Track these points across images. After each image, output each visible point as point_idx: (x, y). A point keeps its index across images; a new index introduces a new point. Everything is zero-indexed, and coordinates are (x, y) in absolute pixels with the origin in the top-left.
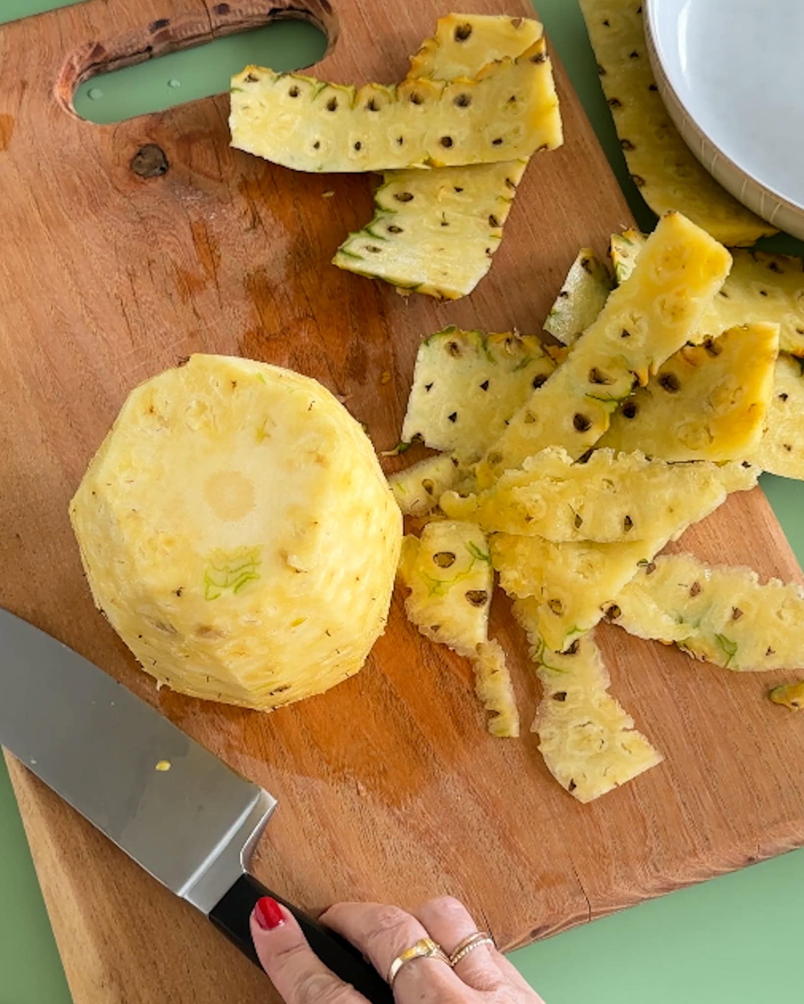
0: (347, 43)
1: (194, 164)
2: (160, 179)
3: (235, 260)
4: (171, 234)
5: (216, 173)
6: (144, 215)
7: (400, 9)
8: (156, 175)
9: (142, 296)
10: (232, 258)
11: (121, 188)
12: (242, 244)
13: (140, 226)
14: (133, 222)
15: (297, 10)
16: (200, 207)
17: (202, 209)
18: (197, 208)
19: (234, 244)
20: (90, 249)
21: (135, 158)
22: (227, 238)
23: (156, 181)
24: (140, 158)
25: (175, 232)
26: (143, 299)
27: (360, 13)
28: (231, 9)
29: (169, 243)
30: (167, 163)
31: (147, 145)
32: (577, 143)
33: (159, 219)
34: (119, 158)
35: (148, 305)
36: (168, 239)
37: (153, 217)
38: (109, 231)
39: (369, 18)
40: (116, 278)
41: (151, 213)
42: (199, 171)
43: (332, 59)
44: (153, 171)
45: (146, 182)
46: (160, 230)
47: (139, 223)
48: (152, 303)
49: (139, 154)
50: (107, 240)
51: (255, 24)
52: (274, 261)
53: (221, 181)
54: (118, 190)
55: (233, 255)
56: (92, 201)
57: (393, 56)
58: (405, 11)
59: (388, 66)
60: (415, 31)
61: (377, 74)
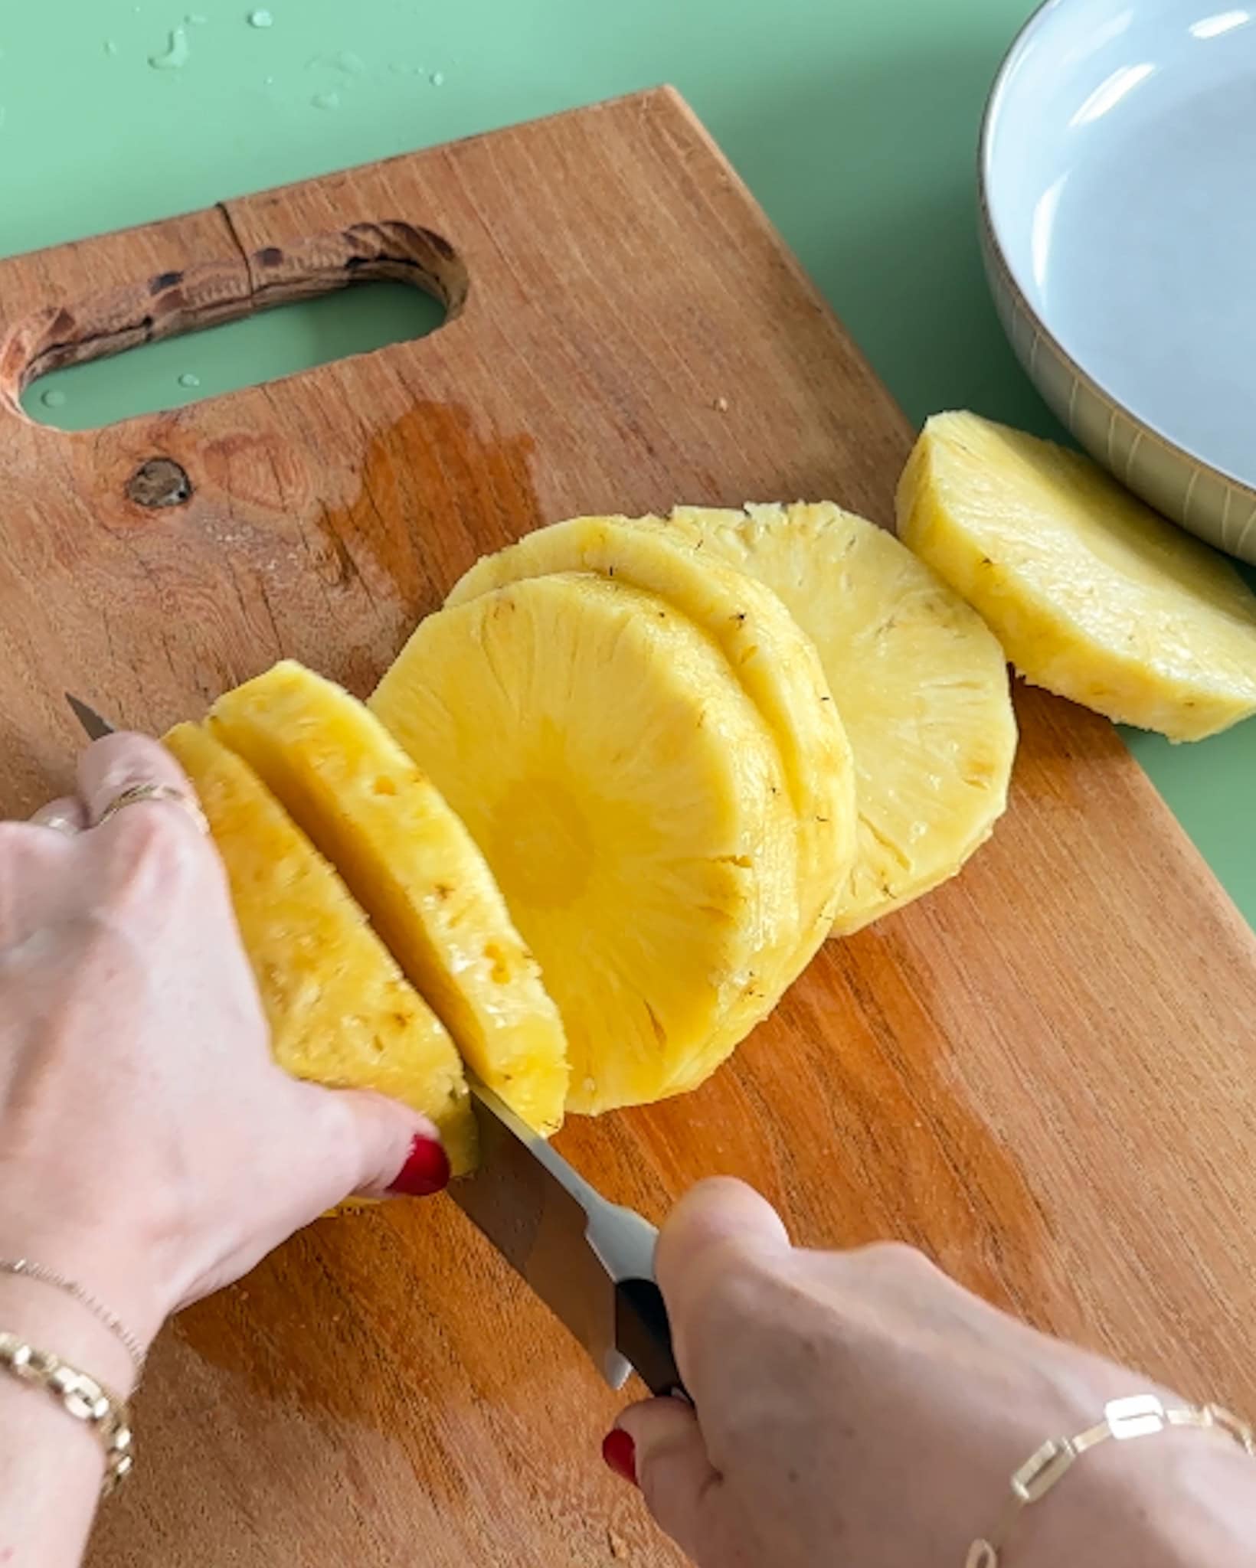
0: (483, 301)
1: (236, 485)
2: (178, 510)
3: (315, 631)
4: (201, 593)
5: (273, 498)
6: (152, 566)
7: (567, 248)
8: (170, 504)
9: (156, 692)
10: (309, 628)
11: (111, 525)
12: (326, 606)
13: (147, 582)
14: (134, 577)
15: (394, 259)
16: (250, 551)
17: (253, 555)
18: (245, 551)
19: (310, 608)
20: (61, 622)
21: (134, 479)
22: (301, 599)
23: (172, 512)
24: (142, 479)
25: (208, 591)
26: (157, 698)
27: (502, 258)
28: (285, 257)
29: (199, 608)
30: (188, 484)
31: (156, 459)
32: (887, 440)
33: (180, 572)
34: (105, 480)
35: (165, 707)
36: (197, 601)
37: (170, 568)
38: (92, 593)
39: (517, 263)
40: (109, 665)
41: (165, 562)
42: (244, 495)
43: (460, 324)
44: (166, 498)
45: (154, 514)
46: (183, 589)
47: (146, 577)
48: (173, 704)
49: (142, 472)
50: (89, 606)
51: (321, 285)
52: (383, 631)
53: (284, 509)
54: (106, 528)
55: (310, 624)
56: (62, 547)
57: (562, 318)
58: (576, 252)
59: (556, 333)
60: (596, 282)
61: (536, 343)
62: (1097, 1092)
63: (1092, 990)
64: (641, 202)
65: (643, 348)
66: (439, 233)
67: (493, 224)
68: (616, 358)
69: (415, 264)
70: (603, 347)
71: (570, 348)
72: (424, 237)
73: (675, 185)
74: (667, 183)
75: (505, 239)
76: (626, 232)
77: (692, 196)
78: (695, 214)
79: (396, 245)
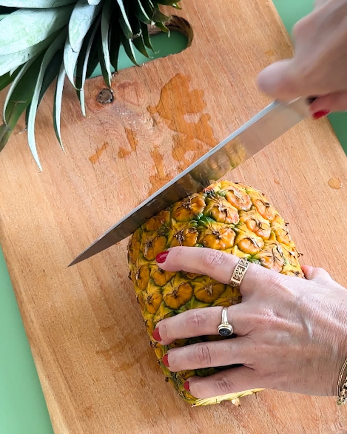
0: (197, 42)
1: (126, 98)
2: (110, 105)
3: (145, 142)
4: (115, 130)
5: (136, 102)
6: (102, 122)
7: (222, 26)
8: (108, 103)
9: (101, 159)
10: (143, 141)
11: (92, 109)
12: (148, 135)
13: (101, 126)
14: (97, 125)
15: (174, 26)
16: (129, 118)
17: (130, 119)
18: (127, 118)
19: (144, 135)
20: (78, 137)
21: (99, 95)
22: (141, 133)
23: (108, 106)
24: (101, 95)
25: (116, 129)
26: (102, 161)
27: (203, 28)
29: (114, 135)
30: (113, 97)
31: (104, 89)
33: (109, 123)
34: (91, 95)
35: (104, 163)
36: (114, 132)
37: (107, 122)
38: (86, 129)
39: (207, 29)
40: (90, 151)
41: (106, 121)
42: (128, 101)
43: (190, 49)
44: (107, 101)
45: (103, 106)
46: (110, 128)
47: (100, 125)
48: (106, 162)
49: (101, 93)
50: (85, 133)
51: (154, 33)
52: (163, 143)
53: (139, 106)
54: (90, 110)
55: (144, 140)
56: (78, 115)
57: (218, 48)
58: (224, 26)
59: (216, 52)
60: (228, 36)
61: (211, 56)
62: (335, 277)
63: (338, 250)
64: (243, 10)
65: (240, 57)
66: (186, 19)
67: (201, 17)
68: (232, 61)
69: (180, 28)
70: (229, 57)
71: (220, 58)
72: (182, 20)
73: (253, 5)
74: (251, 4)
75: (204, 22)
76: (238, 21)
77: (258, 9)
78: (258, 14)
79: (175, 22)
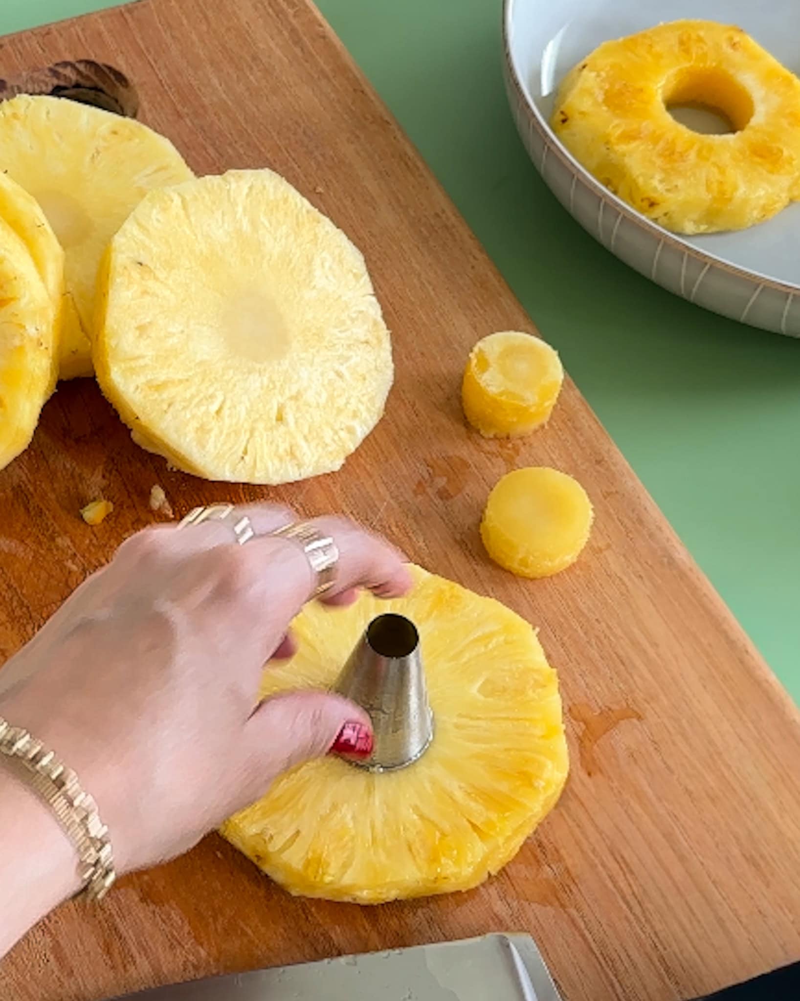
7: (209, 80)
15: (84, 87)
27: (163, 86)
28: (9, 85)
32: (437, 215)
39: (174, 90)
57: (206, 128)
58: (215, 81)
59: (200, 139)
60: (230, 103)
61: (188, 148)
62: (587, 680)
63: (583, 607)
64: (261, 46)
65: (263, 150)
66: (117, 68)
67: (156, 62)
68: (245, 157)
69: (101, 90)
70: (234, 149)
71: (211, 150)
72: (107, 71)
73: (286, 33)
74: (280, 32)
75: (165, 73)
76: (251, 69)
77: (298, 42)
78: (300, 54)
79: (87, 78)
